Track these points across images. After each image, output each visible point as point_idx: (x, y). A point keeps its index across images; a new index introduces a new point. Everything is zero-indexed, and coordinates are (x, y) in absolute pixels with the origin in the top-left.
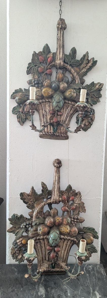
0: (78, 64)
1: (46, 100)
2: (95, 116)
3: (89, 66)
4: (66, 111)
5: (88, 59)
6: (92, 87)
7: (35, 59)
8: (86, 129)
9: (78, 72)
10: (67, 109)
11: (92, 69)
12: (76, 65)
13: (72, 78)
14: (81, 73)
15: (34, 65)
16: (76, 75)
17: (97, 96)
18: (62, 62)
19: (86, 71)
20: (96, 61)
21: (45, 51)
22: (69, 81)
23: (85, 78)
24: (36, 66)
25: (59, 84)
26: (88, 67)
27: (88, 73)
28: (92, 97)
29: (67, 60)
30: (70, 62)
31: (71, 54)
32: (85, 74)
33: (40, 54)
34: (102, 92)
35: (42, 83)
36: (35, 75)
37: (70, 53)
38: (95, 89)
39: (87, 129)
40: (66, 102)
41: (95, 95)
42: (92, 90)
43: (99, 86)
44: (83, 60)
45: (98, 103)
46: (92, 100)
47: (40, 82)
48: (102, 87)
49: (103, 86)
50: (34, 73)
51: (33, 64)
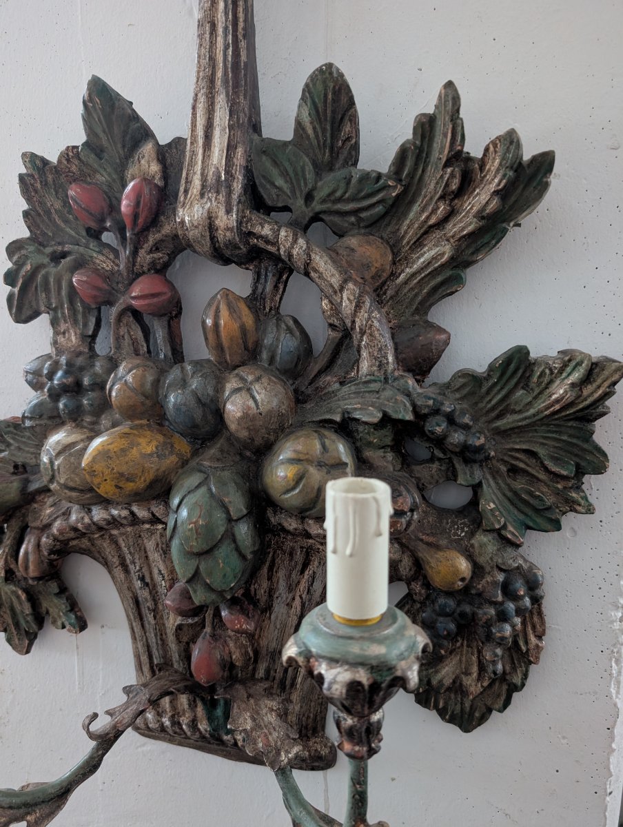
0: (379, 209)
1: (135, 509)
2: (543, 622)
3: (480, 215)
4: (291, 588)
5: (457, 157)
6: (511, 392)
7: (48, 213)
8: (471, 714)
9: (376, 276)
10: (302, 572)
11: (505, 231)
12: (363, 215)
13: (332, 326)
14: (406, 282)
15: (49, 250)
16: (358, 306)
17: (556, 460)
18: (228, 212)
19: (452, 258)
20: (545, 163)
21: (104, 141)
22: (316, 353)
23: (448, 314)
24: (57, 257)
25: (219, 389)
26: (465, 223)
27: (471, 274)
28: (514, 471)
29: (280, 182)
30: (309, 198)
31: (310, 131)
32: (442, 283)
33: (74, 168)
34: (605, 433)
35: (100, 386)
36: (63, 327)
37: (299, 125)
38: (540, 405)
39: (483, 719)
40: (286, 525)
41: (541, 452)
42: (514, 412)
43: (573, 385)
44: (416, 165)
45: (570, 520)
46: (515, 493)
47: (86, 381)
48: (608, 395)
49: (615, 383)
50: (55, 310)
51: (39, 252)
